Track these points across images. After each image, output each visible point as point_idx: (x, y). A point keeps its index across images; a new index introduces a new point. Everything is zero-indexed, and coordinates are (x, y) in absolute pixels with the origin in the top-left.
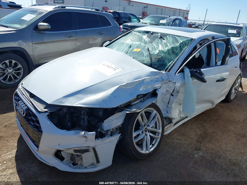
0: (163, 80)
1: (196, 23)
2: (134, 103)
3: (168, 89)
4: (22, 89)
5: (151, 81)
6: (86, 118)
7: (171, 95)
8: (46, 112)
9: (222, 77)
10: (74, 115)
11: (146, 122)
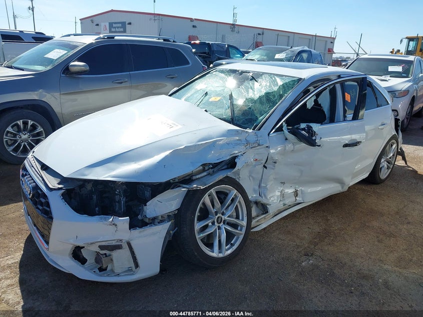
0: (248, 143)
1: (349, 58)
2: (197, 177)
3: (257, 157)
4: (33, 159)
5: (228, 144)
6: (123, 200)
7: (265, 167)
8: (59, 189)
9: (354, 139)
10: (104, 195)
11: (218, 207)
